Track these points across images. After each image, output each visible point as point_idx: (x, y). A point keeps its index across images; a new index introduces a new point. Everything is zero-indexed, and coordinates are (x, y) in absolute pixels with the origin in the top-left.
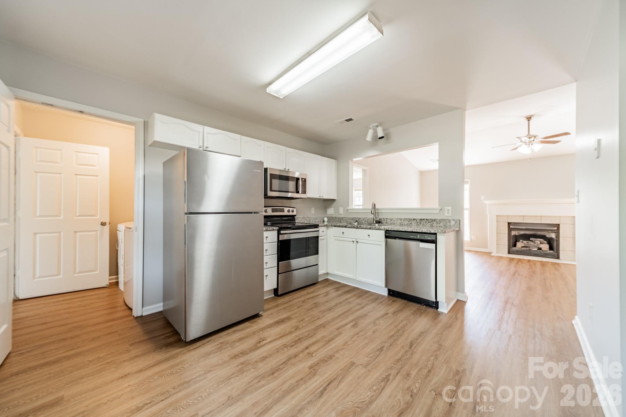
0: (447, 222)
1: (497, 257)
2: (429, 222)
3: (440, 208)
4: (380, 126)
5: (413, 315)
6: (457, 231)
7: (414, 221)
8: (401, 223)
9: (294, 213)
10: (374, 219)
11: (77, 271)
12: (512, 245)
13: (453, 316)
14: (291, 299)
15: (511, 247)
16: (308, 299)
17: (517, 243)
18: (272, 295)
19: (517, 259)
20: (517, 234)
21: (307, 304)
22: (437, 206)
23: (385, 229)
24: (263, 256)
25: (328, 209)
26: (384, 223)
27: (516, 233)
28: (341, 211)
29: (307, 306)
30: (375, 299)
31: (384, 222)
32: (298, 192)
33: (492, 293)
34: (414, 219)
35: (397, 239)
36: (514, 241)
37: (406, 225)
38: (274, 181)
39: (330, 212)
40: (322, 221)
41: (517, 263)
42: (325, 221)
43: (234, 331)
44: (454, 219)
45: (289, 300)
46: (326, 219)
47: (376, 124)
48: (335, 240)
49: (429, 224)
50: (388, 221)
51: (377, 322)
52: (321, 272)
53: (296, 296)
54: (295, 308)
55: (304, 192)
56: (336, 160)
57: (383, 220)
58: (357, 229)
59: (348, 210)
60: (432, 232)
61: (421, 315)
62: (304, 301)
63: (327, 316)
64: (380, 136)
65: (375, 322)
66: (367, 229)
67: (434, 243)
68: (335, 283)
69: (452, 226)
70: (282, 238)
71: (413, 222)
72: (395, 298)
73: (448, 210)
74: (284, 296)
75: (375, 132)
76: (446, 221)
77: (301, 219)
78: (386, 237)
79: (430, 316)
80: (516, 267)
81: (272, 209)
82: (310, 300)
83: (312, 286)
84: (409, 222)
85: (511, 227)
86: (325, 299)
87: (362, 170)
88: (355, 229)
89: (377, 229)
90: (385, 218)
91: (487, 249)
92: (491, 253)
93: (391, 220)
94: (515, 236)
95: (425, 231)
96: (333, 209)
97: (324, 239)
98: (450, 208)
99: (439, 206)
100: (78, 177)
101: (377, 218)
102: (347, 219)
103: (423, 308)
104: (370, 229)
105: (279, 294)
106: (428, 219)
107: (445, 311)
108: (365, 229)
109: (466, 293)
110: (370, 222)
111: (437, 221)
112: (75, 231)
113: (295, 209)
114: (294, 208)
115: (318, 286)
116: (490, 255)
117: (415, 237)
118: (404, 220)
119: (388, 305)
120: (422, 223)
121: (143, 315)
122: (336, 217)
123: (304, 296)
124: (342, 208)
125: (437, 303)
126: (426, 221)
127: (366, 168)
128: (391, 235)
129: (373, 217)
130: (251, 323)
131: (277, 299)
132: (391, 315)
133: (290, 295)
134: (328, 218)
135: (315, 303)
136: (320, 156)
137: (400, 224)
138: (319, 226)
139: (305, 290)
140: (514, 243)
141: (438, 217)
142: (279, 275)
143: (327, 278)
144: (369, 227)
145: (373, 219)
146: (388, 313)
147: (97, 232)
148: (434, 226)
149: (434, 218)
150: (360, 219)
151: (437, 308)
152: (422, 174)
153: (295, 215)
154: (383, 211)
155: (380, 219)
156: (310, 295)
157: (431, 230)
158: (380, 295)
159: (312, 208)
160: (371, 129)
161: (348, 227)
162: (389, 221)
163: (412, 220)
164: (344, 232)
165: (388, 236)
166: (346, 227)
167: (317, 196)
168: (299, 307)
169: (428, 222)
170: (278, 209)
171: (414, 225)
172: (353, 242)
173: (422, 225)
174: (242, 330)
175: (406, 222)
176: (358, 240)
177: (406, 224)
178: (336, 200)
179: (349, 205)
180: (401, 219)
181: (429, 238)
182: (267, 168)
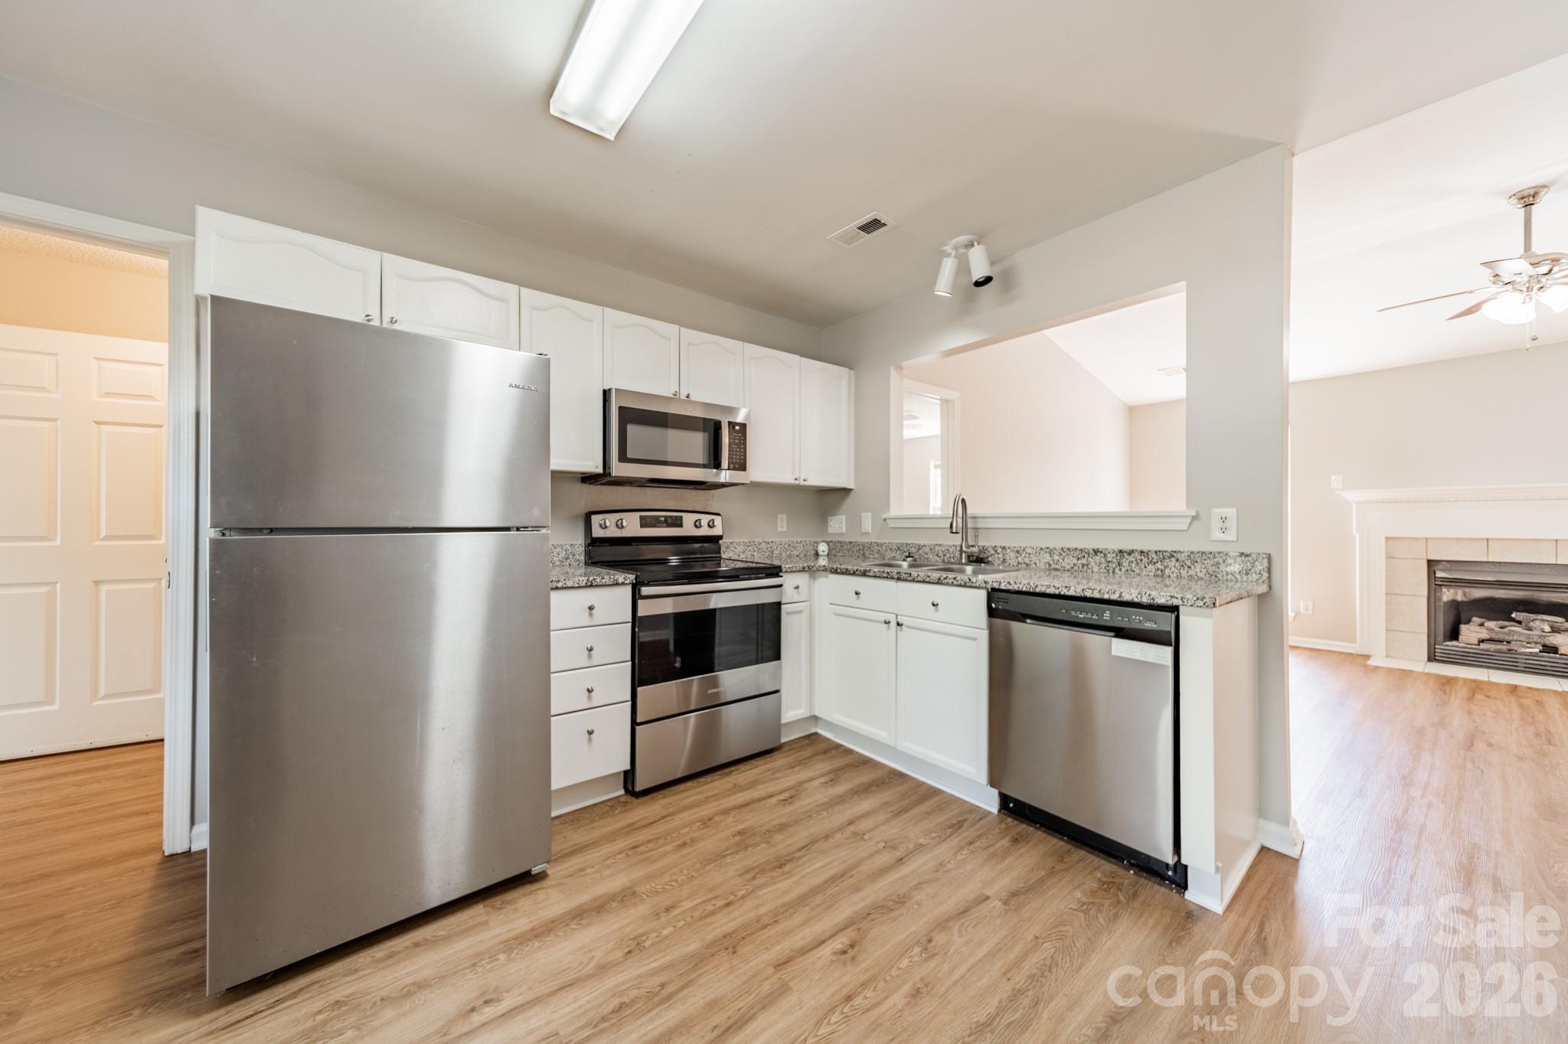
0: (1221, 560)
1: (1391, 670)
2: (1151, 562)
3: (1194, 514)
4: (978, 243)
5: (1085, 912)
6: (1261, 597)
7: (1097, 558)
8: (1052, 562)
9: (717, 531)
10: (964, 548)
11: (102, 692)
12: (1445, 633)
13: (1247, 930)
14: (671, 810)
15: (1440, 638)
16: (726, 812)
17: (1463, 628)
18: (616, 791)
19: (1465, 680)
20: (1460, 598)
21: (714, 832)
22: (1178, 504)
23: (989, 586)
24: (549, 673)
25: (829, 518)
26: (997, 562)
27: (1456, 593)
28: (867, 523)
29: (712, 843)
30: (952, 826)
31: (996, 560)
32: (717, 465)
33: (1400, 825)
34: (1096, 552)
35: (1028, 621)
36: (1452, 618)
37: (1068, 570)
38: (631, 429)
39: (836, 525)
40: (813, 552)
41: (1471, 699)
42: (820, 553)
43: (416, 945)
44: (1246, 551)
45: (664, 812)
46: (823, 548)
47: (964, 239)
48: (836, 614)
49: (1150, 567)
50: (1007, 557)
51: (939, 938)
52: (789, 715)
53: (690, 800)
54: (668, 848)
55: (741, 465)
56: (851, 369)
57: (993, 552)
58: (901, 584)
59: (885, 520)
60: (1161, 601)
61: (1116, 916)
62: (707, 822)
63: (761, 893)
64: (978, 274)
65: (930, 941)
66: (929, 582)
67: (1169, 644)
68: (834, 751)
69: (1239, 577)
70: (645, 609)
71: (1094, 561)
72: (1023, 827)
73: (1224, 520)
74: (654, 795)
75: (964, 267)
76: (1214, 557)
77: (742, 547)
78: (992, 613)
79: (1151, 921)
80: (1470, 713)
81: (641, 518)
82: (730, 819)
83: (759, 761)
84: (1078, 559)
85: (1439, 574)
86: (783, 814)
87: (938, 402)
88: (891, 584)
89: (960, 586)
90: (998, 544)
91: (1353, 645)
92: (1368, 657)
93: (1018, 552)
94: (1455, 605)
95: (1134, 596)
96: (844, 517)
97: (800, 612)
98: (1231, 512)
99: (1188, 505)
100: (105, 428)
101: (973, 546)
102: (884, 547)
103: (1126, 882)
104: (939, 582)
105: (638, 788)
106: (1145, 549)
107: (1217, 906)
108: (924, 582)
109: (1295, 822)
110: (952, 560)
111: (1181, 557)
112: (96, 579)
113: (718, 520)
114: (718, 514)
115: (778, 761)
116: (1366, 666)
117: (1095, 617)
118: (1060, 554)
119: (993, 855)
120: (1125, 564)
121: (193, 850)
122: (851, 543)
123: (718, 800)
124: (870, 514)
125: (1181, 870)
126: (1139, 557)
127: (949, 395)
128: (1010, 607)
129: (960, 543)
130: (493, 907)
131: (629, 806)
132: (997, 904)
133: (675, 794)
134: (831, 544)
135: (740, 833)
136: (797, 357)
137: (1050, 565)
138: (781, 571)
139: (730, 773)
140: (1449, 627)
141: (1185, 545)
142: (637, 728)
143: (813, 730)
144: (935, 575)
145: (959, 548)
146: (988, 898)
147: (160, 583)
148: (1169, 576)
149: (1169, 549)
150: (920, 547)
151: (1183, 886)
152: (1134, 413)
153: (721, 537)
154: (990, 524)
155: (984, 550)
156: (739, 795)
157: (1154, 594)
158: (974, 809)
159: (780, 516)
160: (949, 255)
161: (871, 574)
162: (1013, 555)
163: (1089, 554)
164: (858, 590)
165: (997, 609)
166: (864, 574)
167: (788, 479)
168: (684, 844)
169: (1145, 560)
170: (663, 519)
171: (1096, 569)
172: (887, 623)
173: (1123, 570)
174: (446, 939)
175: (1069, 562)
176: (901, 619)
177: (1068, 567)
178: (851, 490)
179: (889, 507)
180: (1051, 551)
181: (1149, 625)
182: (610, 390)
